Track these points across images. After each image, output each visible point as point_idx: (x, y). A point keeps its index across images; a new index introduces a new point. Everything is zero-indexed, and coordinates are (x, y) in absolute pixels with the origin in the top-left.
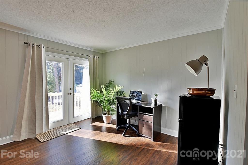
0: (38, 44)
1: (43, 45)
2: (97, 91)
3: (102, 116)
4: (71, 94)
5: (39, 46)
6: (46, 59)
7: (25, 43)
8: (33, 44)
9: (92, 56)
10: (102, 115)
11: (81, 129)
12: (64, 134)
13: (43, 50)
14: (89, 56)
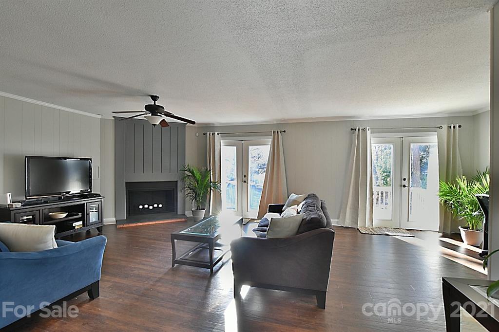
0: (363, 128)
1: (368, 128)
2: (449, 185)
3: (460, 230)
4: (404, 186)
5: (364, 130)
6: (372, 142)
7: (352, 129)
8: (359, 129)
9: (445, 127)
10: (460, 228)
11: (414, 237)
12: (388, 235)
13: (369, 132)
14: (439, 127)
